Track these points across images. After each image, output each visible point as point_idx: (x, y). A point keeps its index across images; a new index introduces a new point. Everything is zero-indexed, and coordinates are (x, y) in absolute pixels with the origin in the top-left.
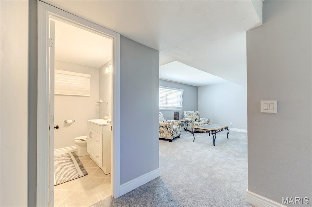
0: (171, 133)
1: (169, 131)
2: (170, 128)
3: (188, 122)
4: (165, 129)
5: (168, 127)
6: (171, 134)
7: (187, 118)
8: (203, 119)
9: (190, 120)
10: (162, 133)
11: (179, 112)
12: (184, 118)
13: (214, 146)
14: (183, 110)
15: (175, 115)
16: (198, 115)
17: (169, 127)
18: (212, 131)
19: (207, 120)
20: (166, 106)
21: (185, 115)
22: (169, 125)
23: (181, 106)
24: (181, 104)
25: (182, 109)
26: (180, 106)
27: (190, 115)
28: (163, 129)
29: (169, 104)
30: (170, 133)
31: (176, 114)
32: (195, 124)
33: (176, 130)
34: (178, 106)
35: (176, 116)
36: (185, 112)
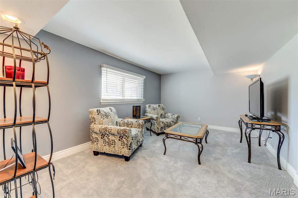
0: (129, 145)
1: (125, 142)
2: (126, 136)
3: (153, 119)
4: (119, 139)
5: (122, 135)
6: (129, 148)
7: (151, 114)
8: (169, 114)
9: (155, 116)
10: (112, 146)
11: (140, 106)
12: (146, 114)
13: (200, 163)
14: (145, 103)
15: (134, 110)
16: (163, 109)
17: (124, 135)
18: (196, 139)
19: (176, 116)
20: (121, 98)
21: (148, 109)
22: (126, 132)
23: (143, 98)
24: (143, 95)
25: (143, 102)
26: (140, 98)
27: (154, 109)
28: (115, 139)
29: (126, 95)
30: (127, 145)
31: (136, 110)
32: (161, 123)
33: (136, 136)
34: (138, 98)
35: (137, 112)
36: (147, 106)
